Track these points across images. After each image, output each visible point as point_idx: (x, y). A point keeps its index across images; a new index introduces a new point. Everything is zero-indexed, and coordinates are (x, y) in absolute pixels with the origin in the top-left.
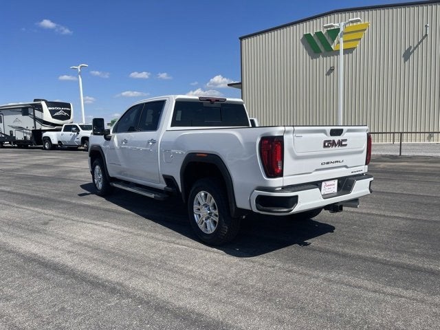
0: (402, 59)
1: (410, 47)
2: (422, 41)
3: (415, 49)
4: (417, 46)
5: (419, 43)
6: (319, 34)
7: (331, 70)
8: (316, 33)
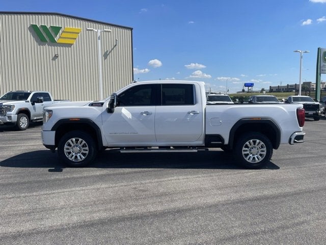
0: (103, 58)
1: (107, 51)
2: (113, 48)
3: (110, 52)
4: (111, 51)
5: (112, 50)
6: (44, 27)
7: (56, 57)
8: (42, 26)
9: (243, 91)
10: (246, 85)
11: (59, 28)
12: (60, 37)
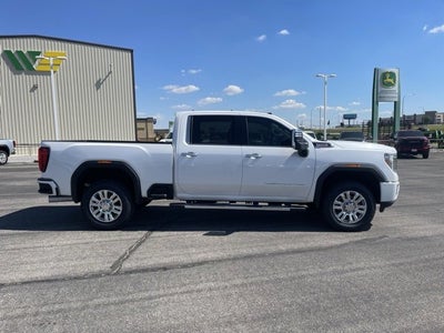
0: (96, 87)
1: (100, 79)
2: (108, 75)
3: (103, 81)
5: (106, 78)
6: (20, 53)
7: (35, 87)
8: (17, 52)
9: (342, 124)
10: (346, 117)
11: (39, 53)
12: (40, 64)
